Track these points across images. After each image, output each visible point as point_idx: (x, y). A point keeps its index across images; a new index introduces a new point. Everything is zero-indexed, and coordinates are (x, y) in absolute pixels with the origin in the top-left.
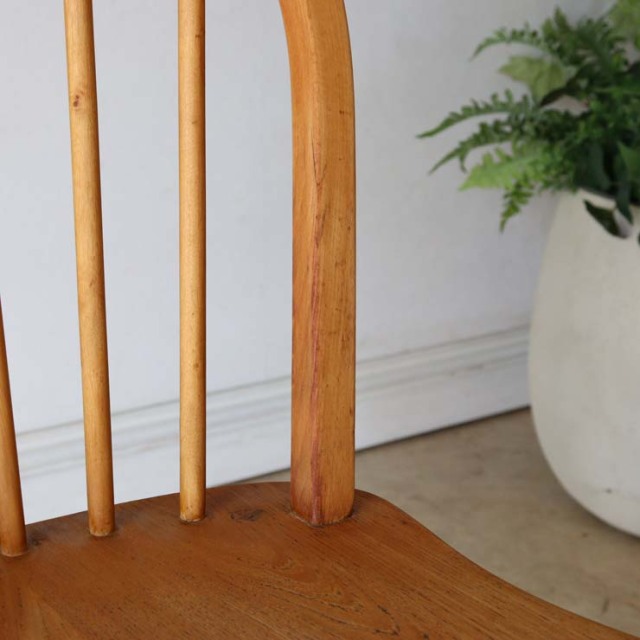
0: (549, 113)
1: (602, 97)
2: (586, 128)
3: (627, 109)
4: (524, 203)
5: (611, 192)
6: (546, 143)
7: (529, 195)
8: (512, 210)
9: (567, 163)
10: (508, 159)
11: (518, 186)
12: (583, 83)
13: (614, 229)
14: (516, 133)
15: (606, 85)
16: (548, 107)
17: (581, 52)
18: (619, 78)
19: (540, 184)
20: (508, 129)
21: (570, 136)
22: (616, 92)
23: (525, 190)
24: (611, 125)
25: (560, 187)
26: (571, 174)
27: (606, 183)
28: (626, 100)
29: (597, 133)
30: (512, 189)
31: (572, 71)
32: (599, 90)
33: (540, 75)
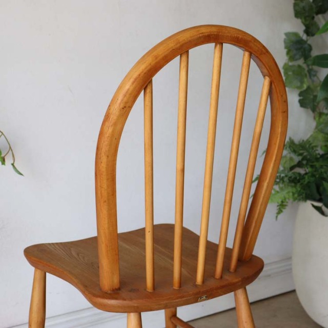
0: (294, 173)
1: (312, 166)
2: (308, 178)
3: (323, 170)
4: (285, 208)
5: (320, 200)
6: (293, 184)
7: (286, 205)
8: (280, 212)
9: (302, 191)
10: (278, 192)
11: (282, 202)
12: (305, 162)
13: (323, 213)
14: (281, 182)
15: (313, 162)
16: (293, 171)
17: (301, 152)
18: (317, 159)
19: (291, 200)
20: (278, 180)
21: (301, 181)
22: (317, 164)
23: (284, 204)
24: (317, 176)
25: (300, 200)
26: (304, 195)
27: (318, 197)
28: (322, 167)
29: (312, 179)
30: (280, 203)
31: (300, 158)
32: (311, 164)
33: (286, 162)
